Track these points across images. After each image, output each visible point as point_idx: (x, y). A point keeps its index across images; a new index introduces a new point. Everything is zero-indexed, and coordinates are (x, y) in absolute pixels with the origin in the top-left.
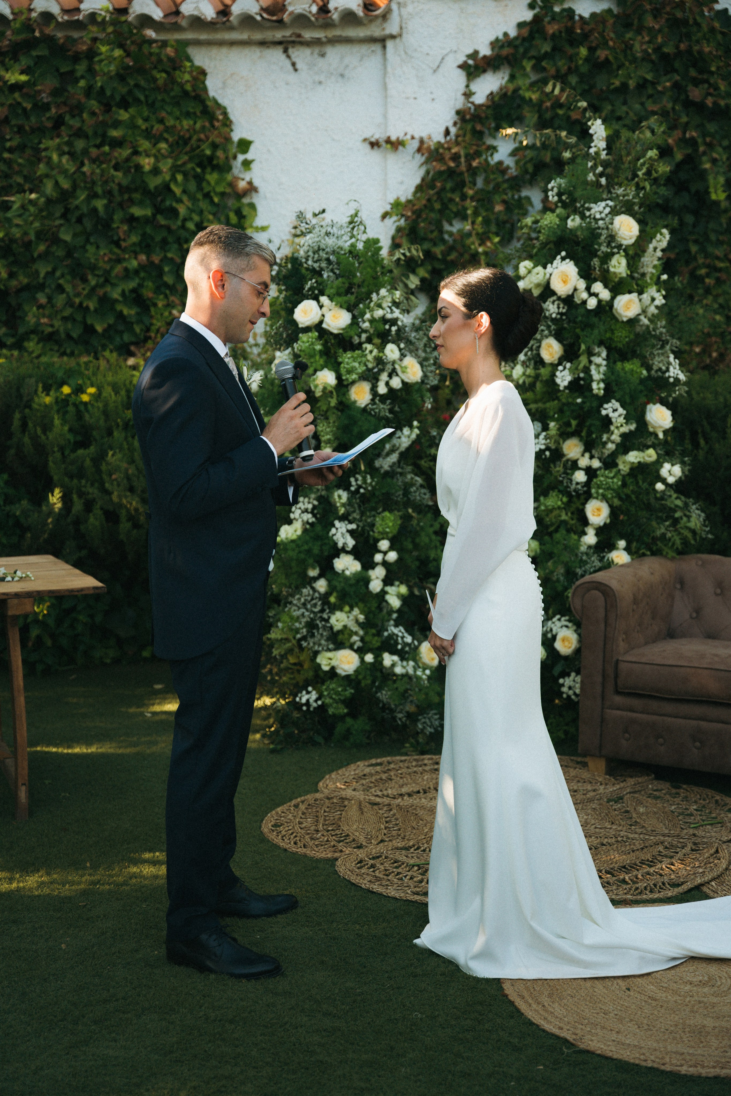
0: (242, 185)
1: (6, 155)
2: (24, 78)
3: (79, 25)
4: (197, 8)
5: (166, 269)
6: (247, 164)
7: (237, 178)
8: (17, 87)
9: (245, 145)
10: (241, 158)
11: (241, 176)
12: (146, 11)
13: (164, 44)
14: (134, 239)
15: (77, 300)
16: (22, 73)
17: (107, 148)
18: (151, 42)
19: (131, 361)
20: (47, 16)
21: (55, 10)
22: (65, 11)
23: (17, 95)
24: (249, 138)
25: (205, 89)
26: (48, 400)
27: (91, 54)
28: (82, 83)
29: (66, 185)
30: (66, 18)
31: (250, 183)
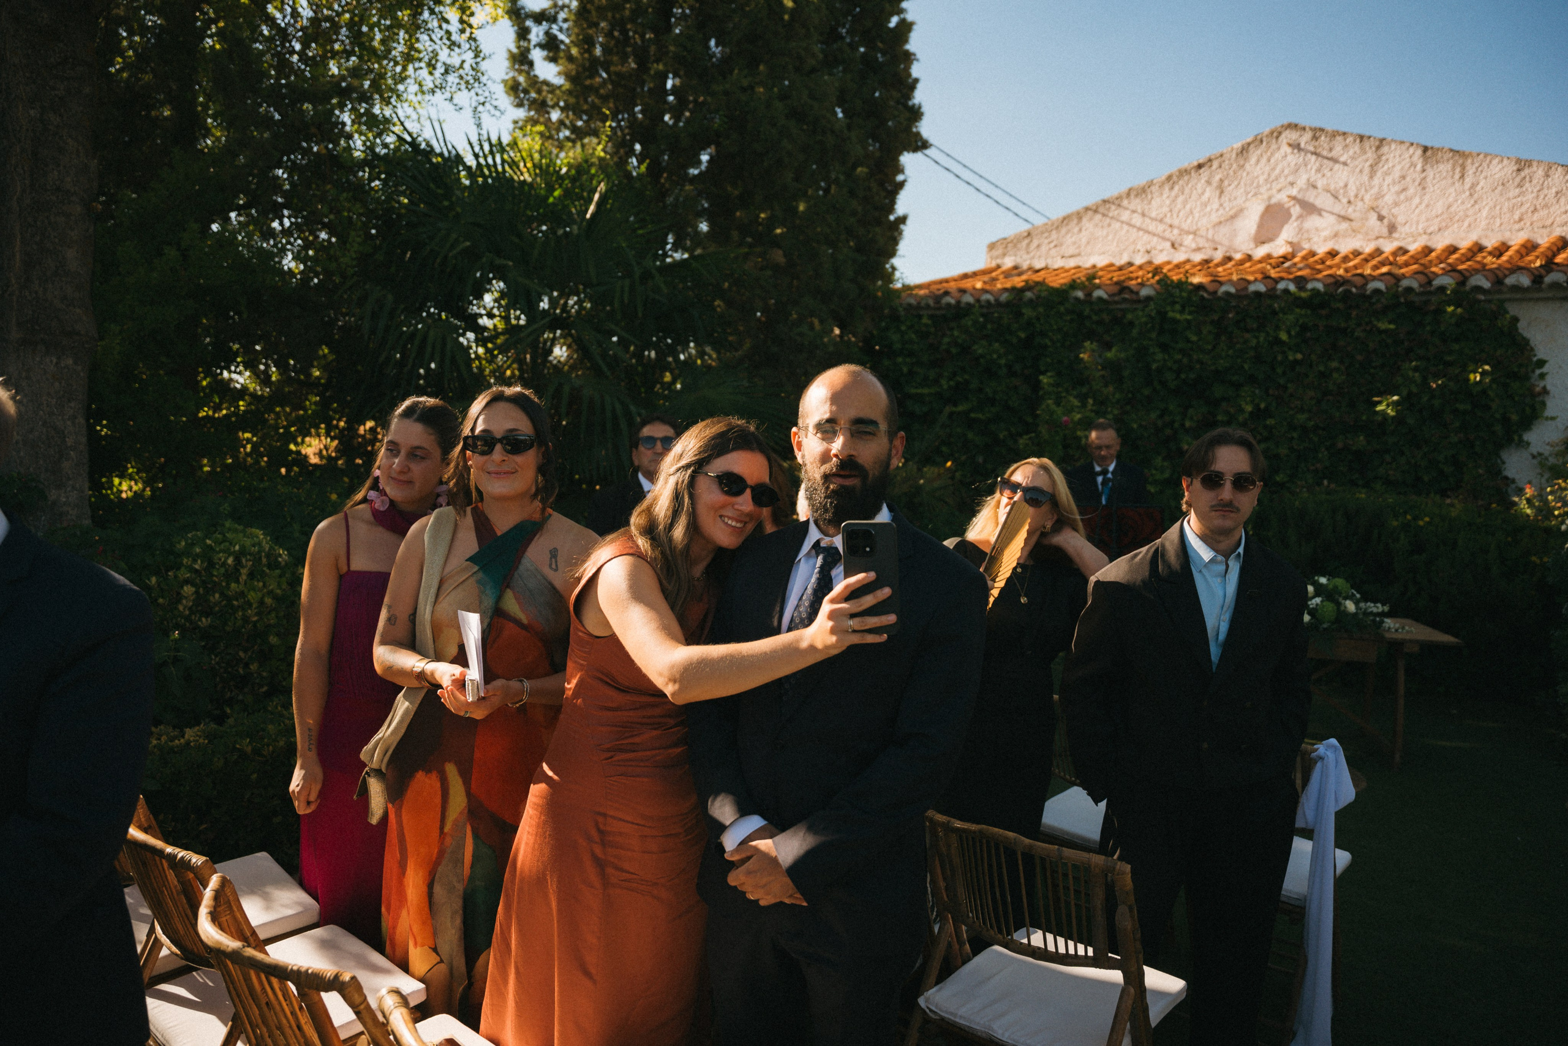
0: (1538, 389)
1: (1372, 371)
2: (1392, 326)
3: (1430, 293)
4: (1518, 281)
5: (1478, 443)
6: (1542, 376)
7: (1534, 385)
8: (1386, 331)
9: (1542, 363)
10: (1538, 372)
11: (1537, 383)
12: (1479, 283)
13: (1490, 301)
14: (1457, 424)
15: (1413, 461)
16: (1390, 323)
17: (1441, 367)
18: (1480, 301)
19: (1448, 501)
20: (1409, 290)
21: (1415, 285)
22: (1421, 286)
23: (1383, 336)
24: (1545, 358)
25: (1517, 329)
26: (1395, 523)
27: (1440, 311)
28: (1428, 328)
29: (1414, 390)
30: (1422, 289)
31: (1544, 388)
